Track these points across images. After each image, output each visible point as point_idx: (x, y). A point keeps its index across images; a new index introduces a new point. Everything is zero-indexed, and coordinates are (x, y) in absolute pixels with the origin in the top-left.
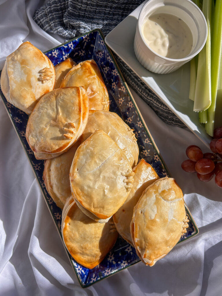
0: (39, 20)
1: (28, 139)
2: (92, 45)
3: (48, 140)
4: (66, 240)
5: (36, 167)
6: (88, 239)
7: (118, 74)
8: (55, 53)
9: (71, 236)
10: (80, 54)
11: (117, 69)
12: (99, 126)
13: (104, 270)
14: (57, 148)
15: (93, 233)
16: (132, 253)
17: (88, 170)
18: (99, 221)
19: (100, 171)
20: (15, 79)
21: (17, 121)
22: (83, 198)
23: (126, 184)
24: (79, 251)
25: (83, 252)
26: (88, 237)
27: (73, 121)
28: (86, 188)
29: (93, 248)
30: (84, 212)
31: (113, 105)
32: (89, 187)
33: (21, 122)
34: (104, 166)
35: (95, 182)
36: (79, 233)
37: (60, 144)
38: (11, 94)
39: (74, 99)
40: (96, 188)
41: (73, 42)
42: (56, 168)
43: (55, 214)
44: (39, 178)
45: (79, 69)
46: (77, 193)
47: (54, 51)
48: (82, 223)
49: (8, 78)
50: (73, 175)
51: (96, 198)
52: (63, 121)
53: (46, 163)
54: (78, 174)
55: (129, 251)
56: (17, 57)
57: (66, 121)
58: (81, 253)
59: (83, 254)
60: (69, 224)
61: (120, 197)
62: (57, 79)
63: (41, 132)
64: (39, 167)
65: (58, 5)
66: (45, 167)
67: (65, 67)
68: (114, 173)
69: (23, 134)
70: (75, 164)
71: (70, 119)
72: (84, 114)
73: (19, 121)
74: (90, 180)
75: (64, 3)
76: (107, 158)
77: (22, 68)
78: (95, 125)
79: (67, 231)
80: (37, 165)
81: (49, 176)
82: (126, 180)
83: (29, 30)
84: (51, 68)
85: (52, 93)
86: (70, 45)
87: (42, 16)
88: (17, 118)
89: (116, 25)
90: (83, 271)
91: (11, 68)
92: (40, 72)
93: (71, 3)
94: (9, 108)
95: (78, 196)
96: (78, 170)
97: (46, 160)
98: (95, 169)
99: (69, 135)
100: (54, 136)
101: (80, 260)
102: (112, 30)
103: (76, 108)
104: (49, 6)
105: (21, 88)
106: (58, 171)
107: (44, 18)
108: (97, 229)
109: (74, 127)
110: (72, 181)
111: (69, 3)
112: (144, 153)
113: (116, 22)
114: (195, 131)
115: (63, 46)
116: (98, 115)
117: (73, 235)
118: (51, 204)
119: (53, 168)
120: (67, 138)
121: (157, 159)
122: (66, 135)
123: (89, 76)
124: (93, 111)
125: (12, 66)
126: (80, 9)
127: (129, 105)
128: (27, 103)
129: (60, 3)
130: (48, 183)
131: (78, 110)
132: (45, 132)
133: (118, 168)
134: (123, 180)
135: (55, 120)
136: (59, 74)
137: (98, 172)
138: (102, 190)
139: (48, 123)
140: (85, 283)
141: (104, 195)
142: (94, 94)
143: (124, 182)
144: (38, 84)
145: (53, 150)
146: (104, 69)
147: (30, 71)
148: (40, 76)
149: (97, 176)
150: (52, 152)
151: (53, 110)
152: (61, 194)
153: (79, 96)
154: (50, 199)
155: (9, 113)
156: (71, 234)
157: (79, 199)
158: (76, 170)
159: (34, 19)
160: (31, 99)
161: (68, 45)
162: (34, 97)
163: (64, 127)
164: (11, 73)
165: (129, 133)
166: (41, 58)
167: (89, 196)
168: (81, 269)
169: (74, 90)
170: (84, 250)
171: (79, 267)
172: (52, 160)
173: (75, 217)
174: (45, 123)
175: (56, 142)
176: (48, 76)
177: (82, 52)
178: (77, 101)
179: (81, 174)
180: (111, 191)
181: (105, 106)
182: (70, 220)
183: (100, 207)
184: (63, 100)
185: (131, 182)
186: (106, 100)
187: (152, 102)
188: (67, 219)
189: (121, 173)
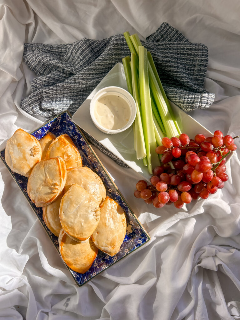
0: (25, 108)
1: (30, 196)
2: (64, 121)
3: (42, 195)
4: (63, 257)
5: (37, 212)
6: (78, 254)
7: (84, 141)
8: (40, 132)
9: (66, 254)
10: (57, 128)
11: (83, 137)
12: (75, 179)
13: (92, 273)
14: (49, 199)
15: (80, 250)
16: (109, 259)
17: (70, 212)
18: (82, 242)
19: (77, 211)
20: (15, 156)
21: (20, 183)
22: (69, 230)
23: (95, 216)
24: (73, 263)
25: (76, 263)
26: (77, 253)
27: (57, 181)
28: (70, 223)
29: (82, 260)
30: (71, 238)
31: (85, 161)
32: (71, 222)
33: (23, 182)
34: (79, 208)
35: (75, 218)
36: (71, 251)
37: (50, 197)
38: (14, 166)
39: (56, 167)
40: (76, 222)
41: (50, 122)
42: (51, 212)
43: (55, 241)
44: (40, 219)
45: (56, 142)
46: (65, 227)
47: (38, 130)
48: (71, 245)
49: (10, 156)
50: (61, 216)
51: (77, 229)
52: (51, 182)
53: (44, 209)
54: (64, 215)
55: (107, 258)
56: (14, 141)
57: (52, 182)
58: (74, 264)
59: (76, 264)
60: (64, 247)
61: (92, 226)
62: (43, 150)
63: (37, 191)
64: (39, 211)
65: (37, 97)
66: (43, 211)
67: (47, 139)
68: (87, 211)
69: (26, 191)
70: (61, 209)
71: (54, 180)
72: (64, 175)
73: (22, 182)
74: (72, 218)
75: (40, 95)
76: (81, 203)
77: (19, 149)
78: (72, 179)
79: (63, 251)
80: (38, 210)
81: (47, 217)
82: (95, 214)
83: (18, 114)
84: (38, 146)
85: (41, 163)
86: (48, 125)
87: (26, 106)
88: (20, 180)
89: (78, 108)
90: (78, 276)
91: (11, 149)
92: (31, 150)
93: (45, 96)
94: (13, 174)
95: (65, 229)
96: (63, 213)
97: (43, 207)
98: (74, 211)
99: (56, 191)
100: (46, 192)
101: (75, 269)
102: (75, 112)
103: (58, 173)
104: (31, 99)
105: (20, 162)
106: (52, 213)
107: (28, 107)
108: (82, 247)
109: (58, 185)
110: (61, 220)
111: (44, 95)
112: (110, 191)
113: (79, 101)
114: (140, 172)
115: (44, 126)
116: (73, 172)
117: (67, 253)
118: (51, 235)
119: (48, 211)
120: (54, 193)
121: (118, 194)
122: (54, 191)
123: (64, 146)
124: (70, 169)
125: (12, 148)
126: (52, 98)
127: (95, 160)
128: (25, 171)
129: (38, 96)
130: (47, 222)
131: (59, 173)
132: (40, 190)
133: (89, 208)
134: (93, 214)
135: (45, 181)
136: (44, 146)
137: (76, 212)
138: (80, 223)
139: (40, 185)
140: (80, 283)
141: (82, 226)
142: (69, 158)
143: (93, 215)
144: (31, 158)
145: (47, 201)
146: (75, 136)
147: (24, 150)
148: (32, 152)
149: (75, 215)
150: (46, 203)
151: (43, 175)
152: (56, 228)
153: (59, 164)
154: (50, 232)
155: (14, 177)
156: (66, 252)
157: (66, 231)
158: (62, 213)
159: (21, 107)
160: (28, 168)
161: (47, 125)
162: (30, 167)
163: (52, 186)
164: (12, 153)
165: (97, 180)
166: (31, 140)
167: (72, 228)
168: (76, 275)
169: (54, 160)
170: (76, 262)
171: (75, 273)
172: (47, 206)
173: (66, 242)
174: (39, 184)
175: (48, 196)
176: (37, 152)
177: (58, 127)
178: (58, 168)
179: (65, 215)
180: (85, 223)
181: (79, 163)
182: (64, 244)
183: (80, 234)
184: (48, 168)
185: (98, 215)
186: (79, 159)
187: (110, 155)
188: (62, 244)
189: (91, 210)
